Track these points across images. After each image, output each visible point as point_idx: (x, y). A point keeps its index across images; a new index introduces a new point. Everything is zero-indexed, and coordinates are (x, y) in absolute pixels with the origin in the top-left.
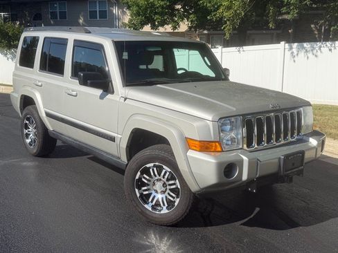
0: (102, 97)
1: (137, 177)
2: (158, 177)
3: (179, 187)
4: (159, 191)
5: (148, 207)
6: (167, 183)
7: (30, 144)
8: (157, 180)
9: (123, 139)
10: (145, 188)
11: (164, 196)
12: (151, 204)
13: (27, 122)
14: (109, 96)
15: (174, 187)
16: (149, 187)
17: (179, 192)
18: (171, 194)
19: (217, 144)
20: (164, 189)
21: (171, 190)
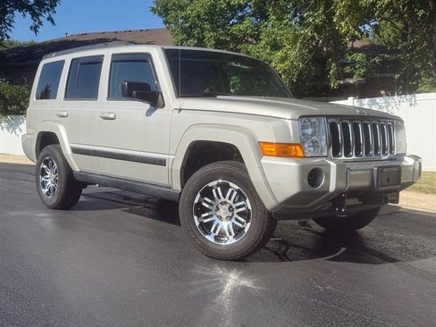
0: (149, 113)
1: (196, 201)
2: (223, 199)
3: (250, 208)
4: (224, 217)
5: (210, 238)
6: (234, 206)
7: (48, 194)
8: (222, 203)
9: (176, 161)
10: (206, 214)
11: (230, 223)
12: (213, 235)
13: (45, 167)
14: (159, 111)
15: (243, 209)
16: (211, 213)
17: (249, 214)
18: (240, 218)
19: (298, 148)
20: (230, 214)
21: (239, 214)
